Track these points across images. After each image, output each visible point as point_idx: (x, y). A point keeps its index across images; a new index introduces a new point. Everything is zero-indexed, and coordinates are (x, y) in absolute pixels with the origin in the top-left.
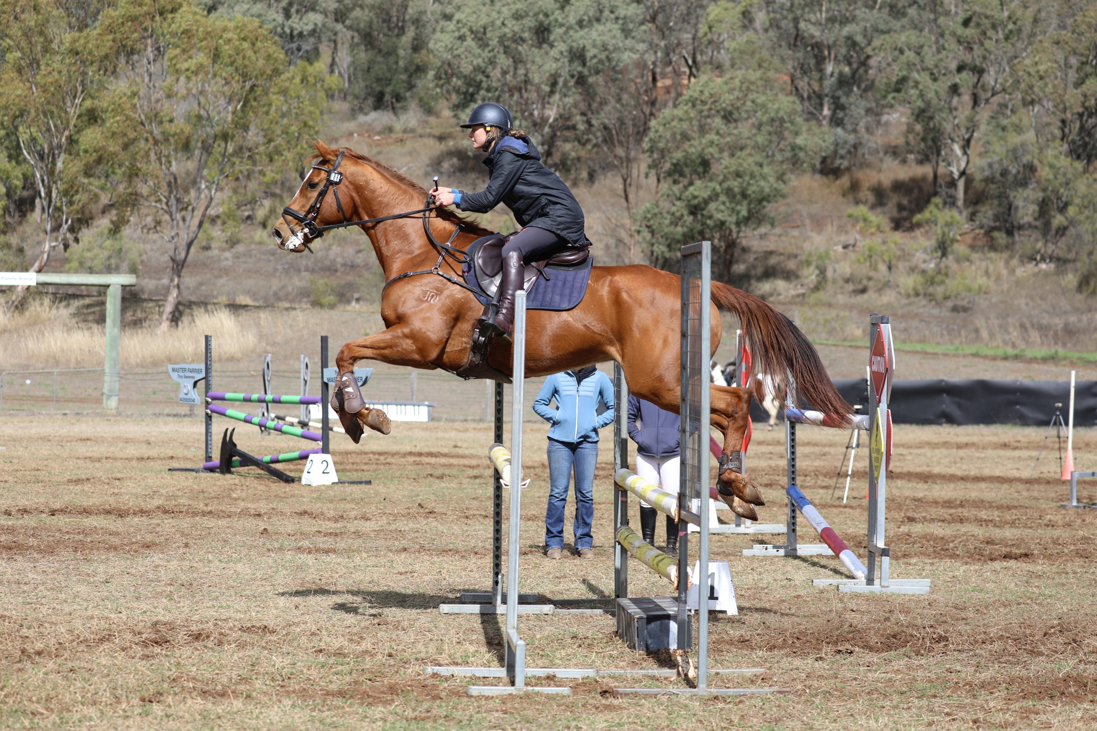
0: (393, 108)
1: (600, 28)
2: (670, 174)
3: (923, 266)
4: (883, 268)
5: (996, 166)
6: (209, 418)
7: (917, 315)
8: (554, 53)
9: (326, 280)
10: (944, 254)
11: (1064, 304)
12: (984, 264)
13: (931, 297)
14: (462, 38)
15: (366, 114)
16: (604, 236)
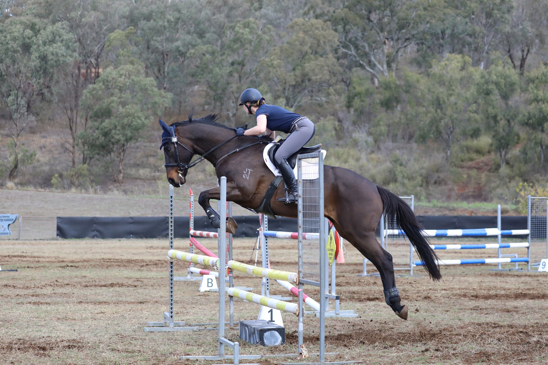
2: (92, 117)
8: (33, 57)
16: (59, 148)
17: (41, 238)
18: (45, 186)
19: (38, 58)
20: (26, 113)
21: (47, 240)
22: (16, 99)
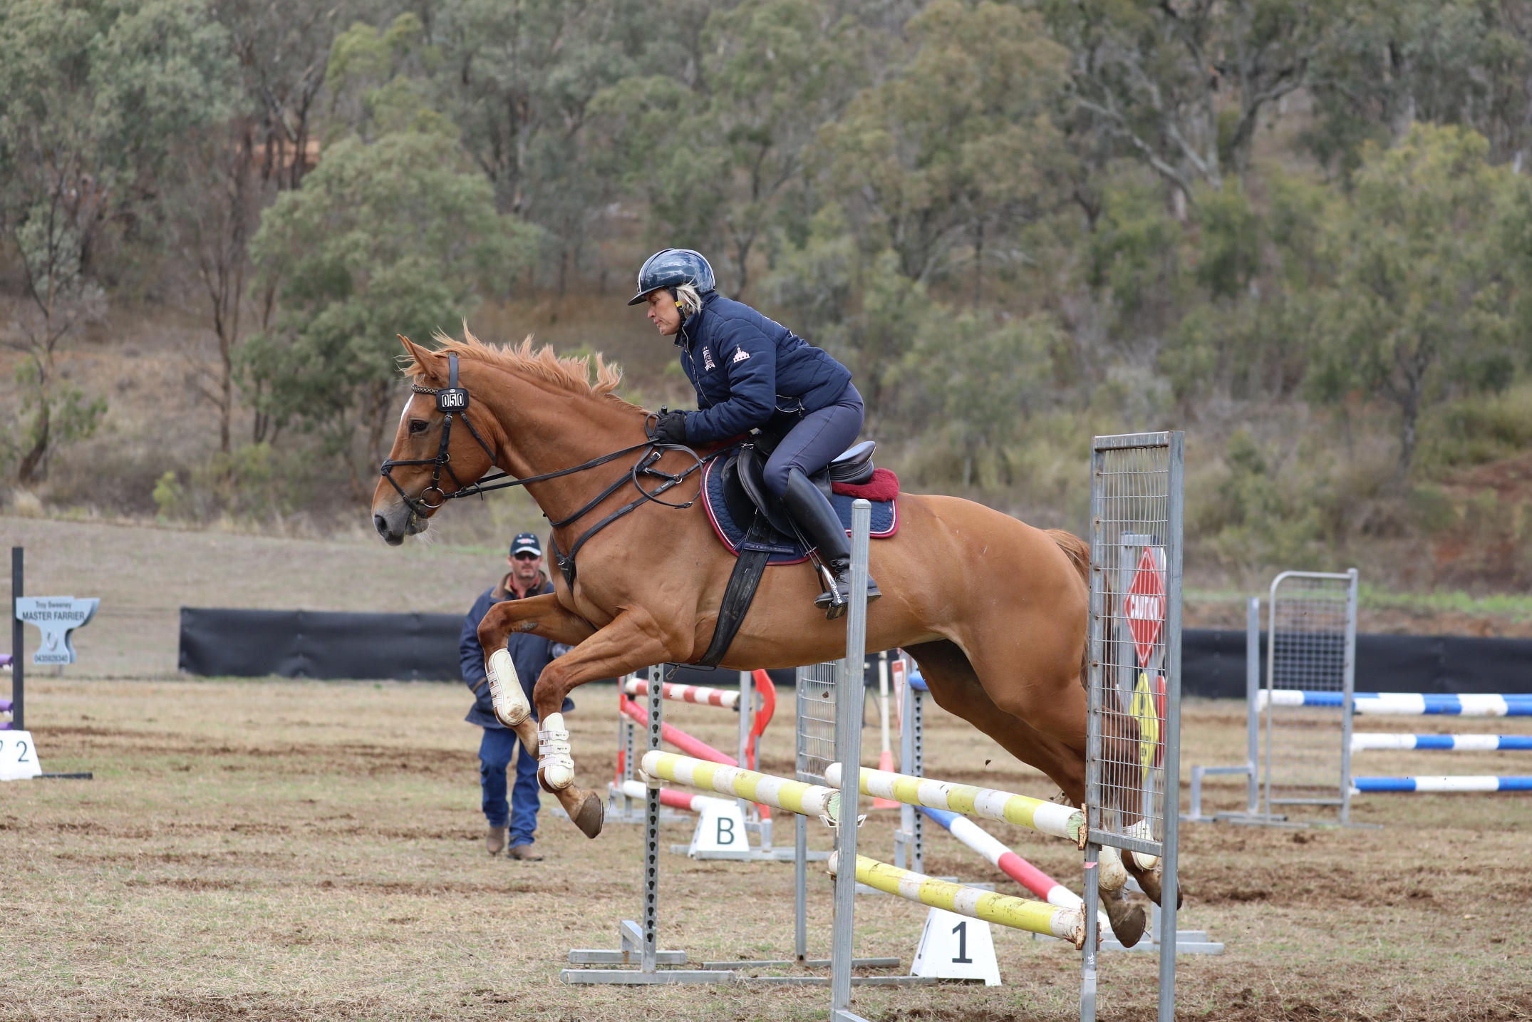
2: (288, 294)
5: (792, 288)
16: (179, 389)
17: (127, 673)
18: (131, 510)
19: (116, 101)
20: (77, 277)
21: (149, 679)
22: (45, 230)
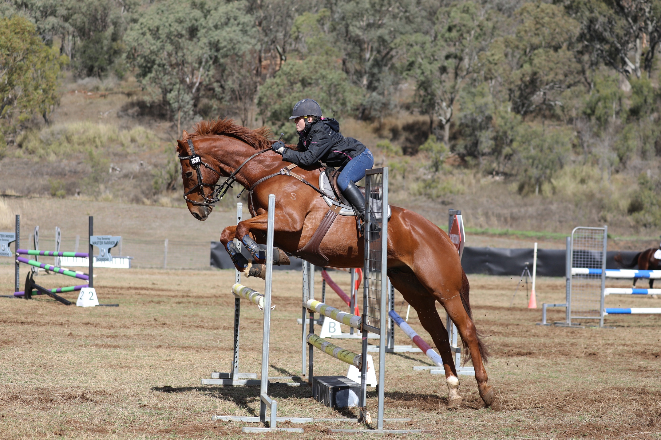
0: (99, 76)
1: (228, 29)
2: (270, 119)
3: (425, 177)
4: (399, 178)
5: (469, 117)
6: (17, 265)
7: (420, 207)
8: (200, 44)
9: (59, 180)
10: (437, 170)
11: (510, 201)
12: (461, 176)
13: (429, 196)
14: (144, 34)
15: (83, 79)
17: (191, 267)
21: (199, 270)
